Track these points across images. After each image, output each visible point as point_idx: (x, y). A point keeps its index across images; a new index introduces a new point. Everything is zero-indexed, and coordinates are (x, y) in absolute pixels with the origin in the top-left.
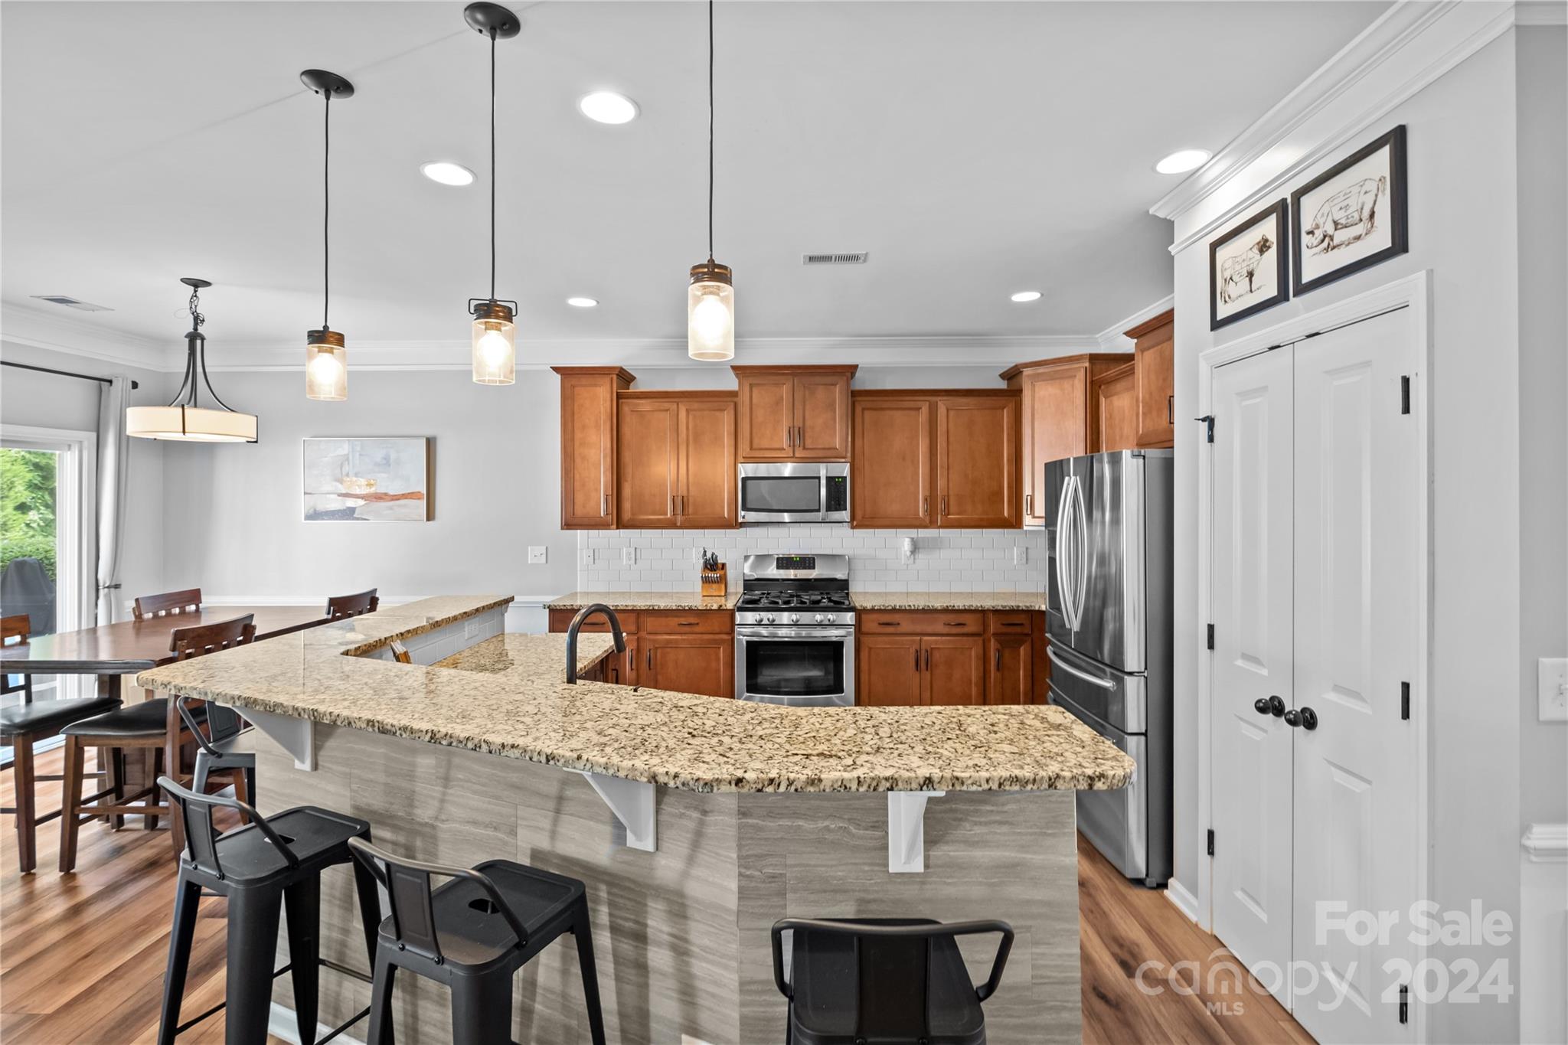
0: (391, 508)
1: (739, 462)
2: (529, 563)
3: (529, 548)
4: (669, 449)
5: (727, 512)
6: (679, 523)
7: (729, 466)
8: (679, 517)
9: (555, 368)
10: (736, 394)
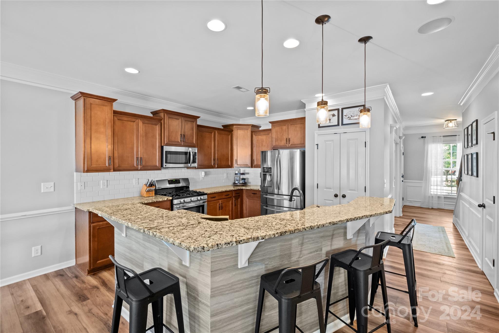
1: (162, 145)
2: (42, 192)
3: (42, 184)
4: (135, 138)
5: (158, 164)
6: (139, 169)
7: (158, 146)
8: (139, 166)
9: (81, 93)
10: (161, 120)
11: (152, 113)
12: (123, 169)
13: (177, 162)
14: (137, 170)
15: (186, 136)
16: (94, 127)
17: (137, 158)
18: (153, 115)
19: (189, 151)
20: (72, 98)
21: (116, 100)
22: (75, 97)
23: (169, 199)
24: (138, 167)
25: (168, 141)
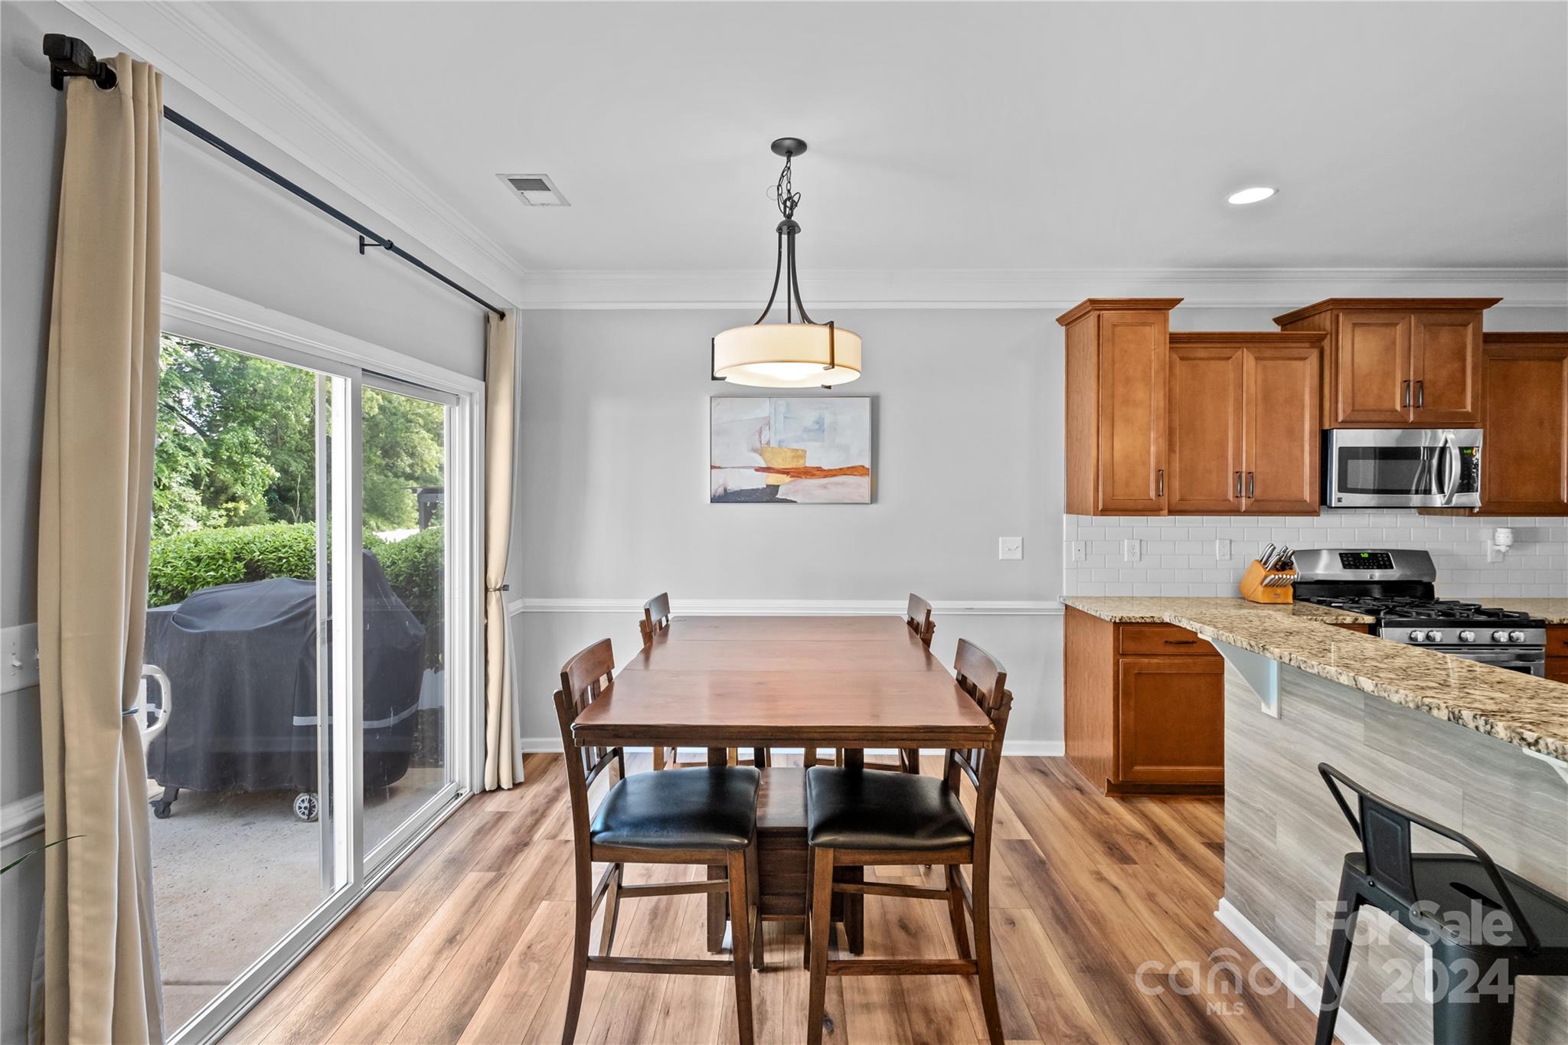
0: (825, 487)
1: (1327, 427)
2: (1000, 558)
3: (1000, 539)
4: (1231, 409)
5: (1308, 493)
6: (1244, 509)
7: (1311, 432)
8: (1244, 500)
9: (1092, 302)
10: (1322, 338)
11: (1277, 321)
12: (1193, 509)
13: (1389, 487)
14: (1235, 511)
15: (1426, 385)
16: (1120, 390)
17: (1238, 474)
18: (1283, 326)
19: (1441, 444)
20: (1060, 320)
21: (1178, 301)
22: (1070, 315)
23: (1360, 621)
24: (1240, 503)
25: (1349, 411)
